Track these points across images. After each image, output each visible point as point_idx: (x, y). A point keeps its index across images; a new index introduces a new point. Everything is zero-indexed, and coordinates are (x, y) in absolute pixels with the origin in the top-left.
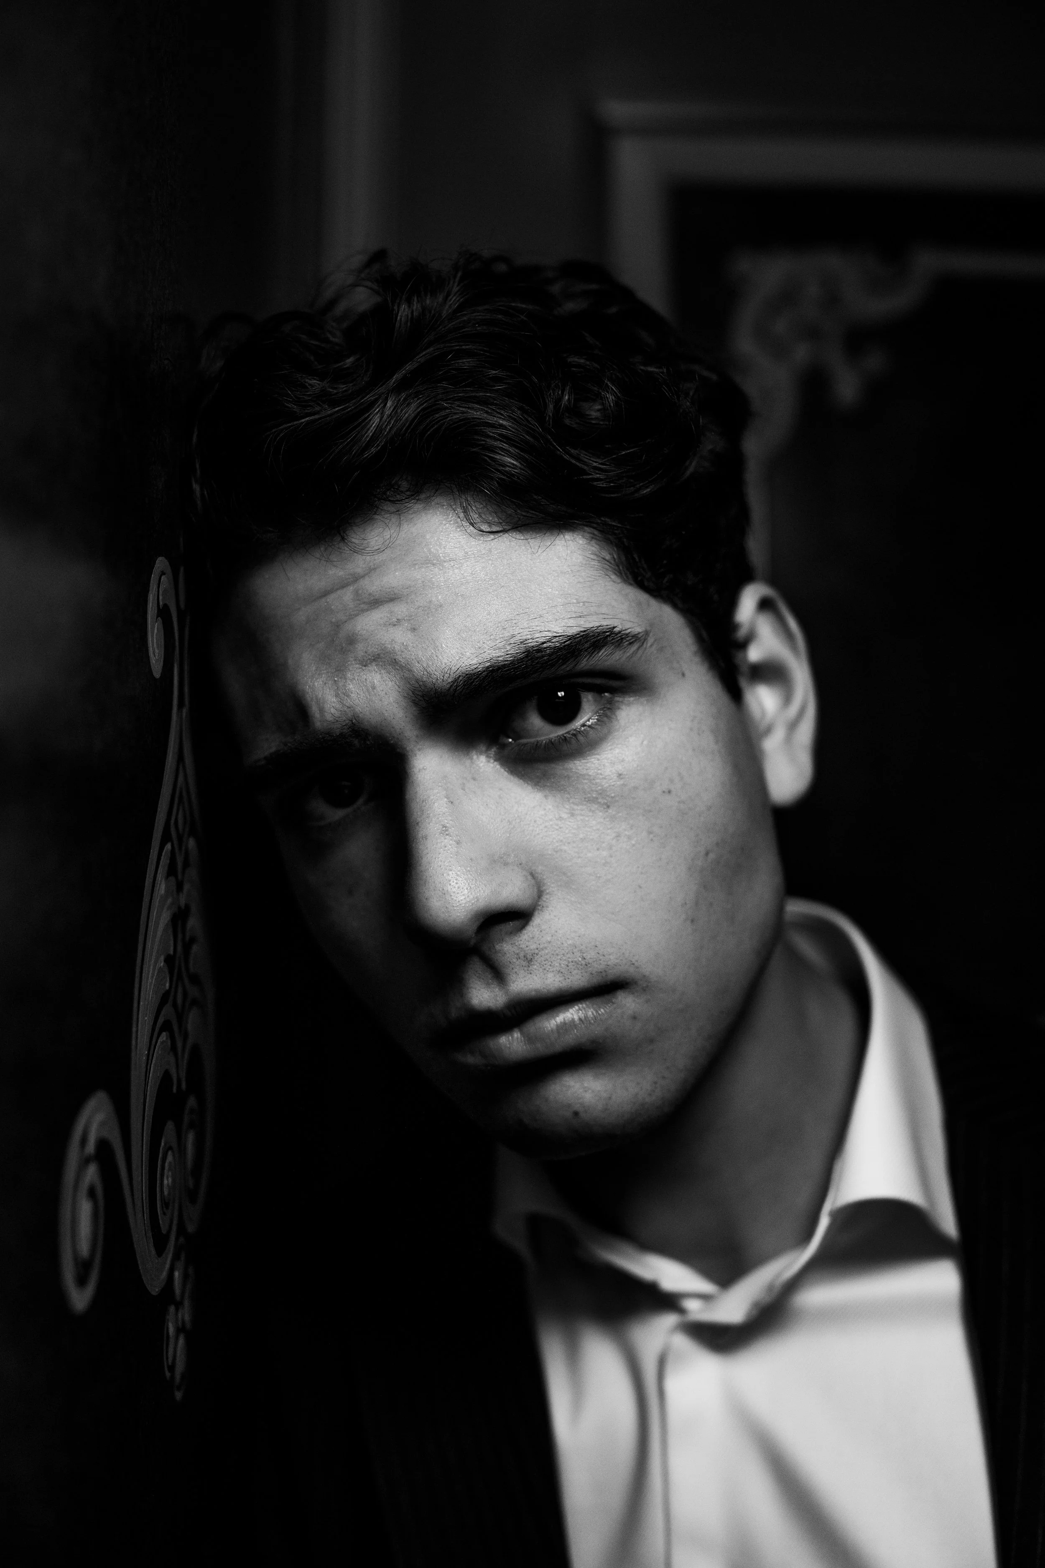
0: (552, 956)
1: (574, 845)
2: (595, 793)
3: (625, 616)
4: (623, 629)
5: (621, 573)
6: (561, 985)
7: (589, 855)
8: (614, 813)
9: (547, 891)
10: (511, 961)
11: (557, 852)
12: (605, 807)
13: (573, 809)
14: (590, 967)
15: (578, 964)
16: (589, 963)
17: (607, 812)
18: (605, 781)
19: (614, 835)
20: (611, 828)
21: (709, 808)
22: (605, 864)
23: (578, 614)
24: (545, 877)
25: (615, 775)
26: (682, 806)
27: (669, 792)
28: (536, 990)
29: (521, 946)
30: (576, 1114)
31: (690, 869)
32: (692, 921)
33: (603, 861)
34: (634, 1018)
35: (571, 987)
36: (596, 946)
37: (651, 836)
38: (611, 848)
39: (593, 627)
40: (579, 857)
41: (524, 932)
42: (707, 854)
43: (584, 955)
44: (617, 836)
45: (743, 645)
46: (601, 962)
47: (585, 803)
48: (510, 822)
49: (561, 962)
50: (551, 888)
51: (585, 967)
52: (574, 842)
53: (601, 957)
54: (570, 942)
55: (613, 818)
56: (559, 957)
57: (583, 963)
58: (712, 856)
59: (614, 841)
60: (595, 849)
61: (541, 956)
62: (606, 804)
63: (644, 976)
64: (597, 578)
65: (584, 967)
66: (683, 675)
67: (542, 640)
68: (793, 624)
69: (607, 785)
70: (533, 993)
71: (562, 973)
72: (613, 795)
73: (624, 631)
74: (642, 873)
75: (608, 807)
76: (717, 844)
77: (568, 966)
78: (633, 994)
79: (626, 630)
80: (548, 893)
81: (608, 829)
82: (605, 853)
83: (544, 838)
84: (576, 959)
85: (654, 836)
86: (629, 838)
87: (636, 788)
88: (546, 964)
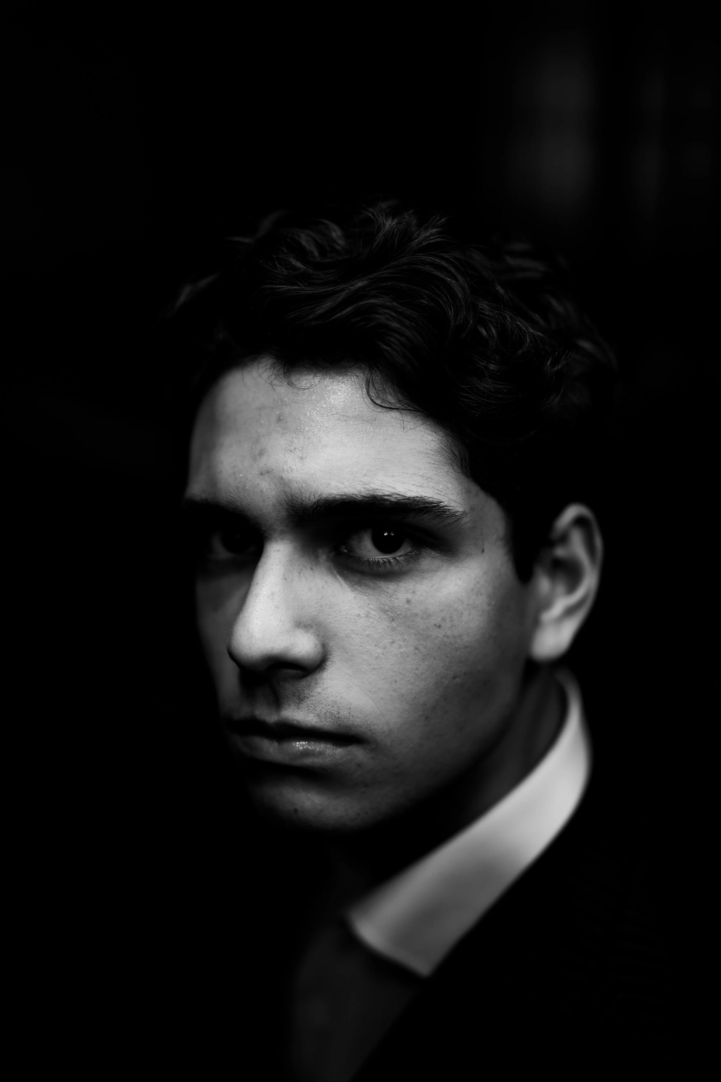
0: (317, 703)
1: (361, 637)
2: (388, 606)
3: (453, 497)
4: (448, 505)
5: (462, 466)
6: (316, 724)
7: (368, 647)
8: (395, 626)
9: (331, 660)
10: (288, 696)
11: (347, 637)
12: (391, 619)
13: (370, 613)
14: (340, 720)
15: (333, 715)
16: (341, 718)
17: (391, 623)
18: (397, 601)
19: (391, 641)
20: (390, 635)
21: (466, 647)
22: (377, 658)
23: (419, 485)
24: (333, 650)
25: (405, 600)
26: (445, 639)
27: (440, 627)
28: (298, 721)
29: (298, 689)
30: (296, 811)
31: (437, 683)
32: (427, 718)
33: (376, 655)
34: (359, 765)
35: (322, 728)
36: (350, 708)
37: (417, 651)
38: (385, 648)
39: (426, 497)
40: (361, 646)
41: (304, 680)
42: (454, 678)
43: (340, 711)
44: (392, 642)
45: (552, 544)
46: (350, 720)
47: (378, 611)
48: (321, 606)
49: (322, 710)
50: (335, 658)
51: (338, 719)
52: (361, 635)
53: (351, 717)
54: (333, 698)
55: (393, 629)
56: (322, 706)
57: (337, 716)
58: (458, 680)
59: (389, 644)
60: (374, 645)
61: (310, 700)
62: (392, 617)
63: (376, 741)
64: (444, 464)
65: (336, 719)
66: (483, 551)
67: (387, 493)
68: (598, 542)
69: (397, 604)
70: (295, 722)
71: (320, 716)
72: (399, 613)
73: (447, 506)
74: (400, 673)
75: (393, 620)
76: (465, 674)
77: (326, 714)
78: (364, 749)
79: (449, 507)
80: (331, 661)
81: (388, 635)
82: (379, 650)
83: (341, 624)
84: (333, 712)
85: (419, 652)
86: (400, 647)
87: (416, 615)
88: (311, 707)
